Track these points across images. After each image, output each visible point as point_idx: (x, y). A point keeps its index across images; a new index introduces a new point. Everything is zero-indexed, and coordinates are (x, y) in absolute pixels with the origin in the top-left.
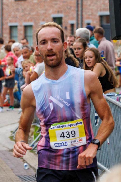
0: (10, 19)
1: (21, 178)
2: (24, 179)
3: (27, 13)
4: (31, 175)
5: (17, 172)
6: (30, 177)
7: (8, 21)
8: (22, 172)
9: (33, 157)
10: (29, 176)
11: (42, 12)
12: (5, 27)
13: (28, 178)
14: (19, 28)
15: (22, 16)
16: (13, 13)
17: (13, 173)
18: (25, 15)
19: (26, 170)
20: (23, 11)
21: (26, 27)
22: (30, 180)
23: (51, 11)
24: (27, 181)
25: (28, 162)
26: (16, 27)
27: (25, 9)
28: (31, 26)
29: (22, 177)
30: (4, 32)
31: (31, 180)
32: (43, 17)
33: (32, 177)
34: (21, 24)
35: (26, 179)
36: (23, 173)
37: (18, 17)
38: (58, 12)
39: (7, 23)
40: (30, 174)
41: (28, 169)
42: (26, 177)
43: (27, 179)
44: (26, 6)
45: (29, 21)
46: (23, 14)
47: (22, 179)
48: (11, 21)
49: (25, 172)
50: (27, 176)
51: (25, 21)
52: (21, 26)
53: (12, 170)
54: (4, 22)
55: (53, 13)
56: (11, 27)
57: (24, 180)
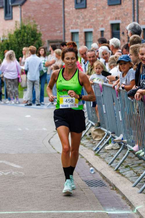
0: (72, 26)
1: (87, 183)
2: (91, 184)
3: (87, 20)
4: (98, 180)
5: (83, 177)
6: (96, 183)
7: (70, 28)
8: (88, 176)
9: (98, 161)
10: (95, 181)
11: (101, 19)
12: (66, 33)
13: (95, 183)
14: (79, 34)
15: (82, 23)
16: (74, 21)
17: (79, 178)
18: (85, 22)
19: (92, 174)
20: (83, 18)
21: (86, 33)
22: (96, 185)
23: (109, 18)
24: (94, 186)
25: (94, 166)
26: (77, 33)
27: (85, 16)
28: (91, 32)
29: (89, 182)
30: (66, 38)
31: (98, 186)
32: (102, 24)
33: (99, 181)
34: (81, 31)
35: (92, 184)
36: (90, 178)
37: (79, 24)
38: (116, 19)
39: (69, 29)
40: (97, 178)
41: (94, 173)
42: (92, 182)
43: (94, 185)
44: (86, 13)
45: (89, 27)
46: (83, 21)
47: (89, 185)
48: (72, 28)
49: (92, 176)
50: (94, 181)
51: (85, 27)
52: (81, 32)
53: (78, 174)
54: (66, 29)
55: (111, 19)
56: (73, 34)
57: (91, 186)
